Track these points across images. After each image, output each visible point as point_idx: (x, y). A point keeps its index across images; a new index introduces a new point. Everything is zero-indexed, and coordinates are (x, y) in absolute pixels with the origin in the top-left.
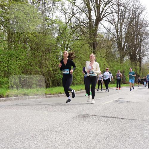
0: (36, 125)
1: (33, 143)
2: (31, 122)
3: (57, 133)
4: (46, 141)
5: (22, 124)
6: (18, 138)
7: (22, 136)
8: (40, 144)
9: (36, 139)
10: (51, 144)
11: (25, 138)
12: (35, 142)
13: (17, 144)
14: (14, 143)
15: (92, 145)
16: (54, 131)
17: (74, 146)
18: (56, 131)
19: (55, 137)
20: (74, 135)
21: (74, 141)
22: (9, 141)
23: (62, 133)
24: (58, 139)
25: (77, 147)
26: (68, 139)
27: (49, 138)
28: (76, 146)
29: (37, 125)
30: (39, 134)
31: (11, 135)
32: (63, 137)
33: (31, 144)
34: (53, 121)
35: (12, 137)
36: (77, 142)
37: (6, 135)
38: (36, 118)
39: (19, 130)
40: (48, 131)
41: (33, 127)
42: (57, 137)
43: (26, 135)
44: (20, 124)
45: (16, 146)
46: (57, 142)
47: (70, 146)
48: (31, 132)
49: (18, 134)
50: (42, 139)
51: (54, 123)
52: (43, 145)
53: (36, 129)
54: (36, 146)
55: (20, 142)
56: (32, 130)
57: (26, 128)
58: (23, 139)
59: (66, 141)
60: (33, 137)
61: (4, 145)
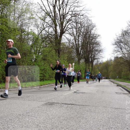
0: (13, 111)
1: (11, 125)
3: (30, 117)
4: (21, 123)
5: (3, 110)
7: (3, 120)
8: (16, 126)
9: (13, 121)
10: (25, 125)
12: (13, 124)
15: (55, 125)
16: (27, 115)
17: (42, 126)
18: (29, 116)
19: (28, 120)
20: (42, 118)
21: (42, 122)
23: (34, 117)
24: (30, 122)
25: (44, 127)
26: (38, 121)
27: (23, 121)
28: (43, 127)
30: (16, 118)
32: (34, 120)
34: (27, 108)
36: (45, 123)
38: (14, 106)
40: (23, 115)
41: (11, 113)
42: (30, 120)
43: (6, 118)
44: (2, 110)
46: (29, 124)
47: (39, 126)
48: (10, 116)
50: (18, 121)
52: (18, 126)
53: (13, 114)
54: (13, 127)
56: (10, 115)
57: (6, 114)
58: (3, 122)
59: (36, 123)
60: (11, 120)
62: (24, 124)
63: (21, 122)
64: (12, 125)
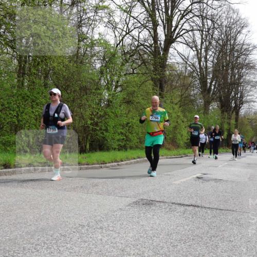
0: (67, 216)
1: (65, 247)
2: (59, 212)
3: (104, 231)
4: (86, 244)
5: (45, 213)
6: (39, 237)
7: (47, 235)
8: (77, 249)
9: (69, 239)
10: (95, 249)
11: (50, 238)
12: (69, 246)
13: (38, 247)
14: (34, 246)
15: (161, 252)
16: (98, 227)
17: (132, 252)
18: (101, 228)
19: (100, 237)
20: (131, 235)
21: (131, 244)
22: (25, 242)
23: (112, 231)
24: (106, 241)
25: (138, 254)
26: (122, 242)
27: (91, 240)
28: (136, 254)
29: (70, 217)
30: (74, 232)
31: (28, 233)
32: (114, 238)
33: (62, 249)
34: (95, 210)
35: (30, 236)
36: (138, 247)
37: (20, 233)
38: (66, 205)
39: (40, 224)
40: (89, 226)
41: (63, 220)
42: (104, 237)
43: (52, 232)
44: (42, 214)
45: (38, 251)
46: (104, 247)
47: (126, 253)
48: (61, 228)
49: (40, 231)
50: (79, 240)
51: (97, 213)
52: (81, 251)
53: (68, 224)
54: (71, 253)
55: (43, 245)
56: (61, 224)
57: (52, 222)
58: (47, 240)
59: (118, 245)
60: (65, 236)
61: (17, 248)
62: (93, 246)
63: (85, 242)
64: (67, 248)
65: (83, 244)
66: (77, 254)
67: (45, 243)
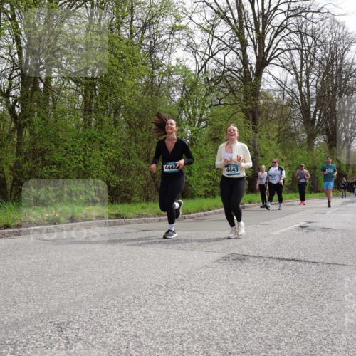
1: (139, 311)
3: (185, 292)
4: (164, 307)
5: (116, 273)
6: (109, 300)
7: (117, 297)
8: (152, 313)
9: (143, 302)
10: (174, 313)
11: (122, 300)
12: (143, 309)
13: (107, 311)
14: (102, 309)
15: (254, 315)
16: (179, 287)
17: (219, 316)
18: (182, 289)
19: (181, 299)
20: (218, 296)
21: (218, 307)
22: (92, 306)
23: (195, 291)
24: (187, 304)
25: (225, 318)
26: (207, 304)
27: (169, 302)
28: (223, 318)
29: (145, 276)
30: (150, 294)
31: (95, 295)
32: (198, 300)
33: (134, 313)
34: (176, 267)
35: (98, 299)
36: (226, 310)
37: (87, 295)
38: (142, 263)
39: (110, 285)
40: (167, 287)
41: (137, 280)
42: (185, 299)
43: (124, 294)
44: (112, 273)
45: (107, 315)
46: (185, 310)
47: (211, 317)
48: (134, 289)
49: (110, 293)
50: (156, 303)
51: (178, 271)
52: (157, 315)
53: (142, 284)
54: (145, 317)
55: (112, 309)
56: (134, 285)
57: (124, 282)
58: (118, 303)
59: (202, 307)
60: (138, 298)
61: (83, 312)
62: (172, 310)
63: (163, 305)
64: (141, 312)
65: (160, 307)
66: (153, 319)
67: (115, 307)
